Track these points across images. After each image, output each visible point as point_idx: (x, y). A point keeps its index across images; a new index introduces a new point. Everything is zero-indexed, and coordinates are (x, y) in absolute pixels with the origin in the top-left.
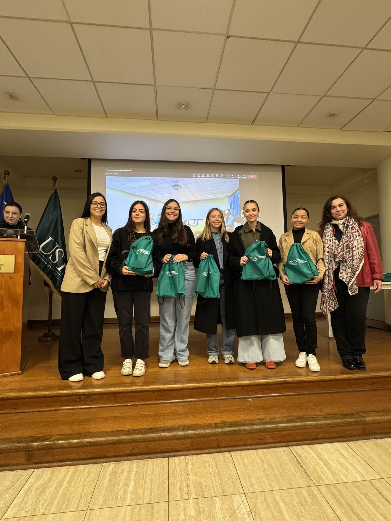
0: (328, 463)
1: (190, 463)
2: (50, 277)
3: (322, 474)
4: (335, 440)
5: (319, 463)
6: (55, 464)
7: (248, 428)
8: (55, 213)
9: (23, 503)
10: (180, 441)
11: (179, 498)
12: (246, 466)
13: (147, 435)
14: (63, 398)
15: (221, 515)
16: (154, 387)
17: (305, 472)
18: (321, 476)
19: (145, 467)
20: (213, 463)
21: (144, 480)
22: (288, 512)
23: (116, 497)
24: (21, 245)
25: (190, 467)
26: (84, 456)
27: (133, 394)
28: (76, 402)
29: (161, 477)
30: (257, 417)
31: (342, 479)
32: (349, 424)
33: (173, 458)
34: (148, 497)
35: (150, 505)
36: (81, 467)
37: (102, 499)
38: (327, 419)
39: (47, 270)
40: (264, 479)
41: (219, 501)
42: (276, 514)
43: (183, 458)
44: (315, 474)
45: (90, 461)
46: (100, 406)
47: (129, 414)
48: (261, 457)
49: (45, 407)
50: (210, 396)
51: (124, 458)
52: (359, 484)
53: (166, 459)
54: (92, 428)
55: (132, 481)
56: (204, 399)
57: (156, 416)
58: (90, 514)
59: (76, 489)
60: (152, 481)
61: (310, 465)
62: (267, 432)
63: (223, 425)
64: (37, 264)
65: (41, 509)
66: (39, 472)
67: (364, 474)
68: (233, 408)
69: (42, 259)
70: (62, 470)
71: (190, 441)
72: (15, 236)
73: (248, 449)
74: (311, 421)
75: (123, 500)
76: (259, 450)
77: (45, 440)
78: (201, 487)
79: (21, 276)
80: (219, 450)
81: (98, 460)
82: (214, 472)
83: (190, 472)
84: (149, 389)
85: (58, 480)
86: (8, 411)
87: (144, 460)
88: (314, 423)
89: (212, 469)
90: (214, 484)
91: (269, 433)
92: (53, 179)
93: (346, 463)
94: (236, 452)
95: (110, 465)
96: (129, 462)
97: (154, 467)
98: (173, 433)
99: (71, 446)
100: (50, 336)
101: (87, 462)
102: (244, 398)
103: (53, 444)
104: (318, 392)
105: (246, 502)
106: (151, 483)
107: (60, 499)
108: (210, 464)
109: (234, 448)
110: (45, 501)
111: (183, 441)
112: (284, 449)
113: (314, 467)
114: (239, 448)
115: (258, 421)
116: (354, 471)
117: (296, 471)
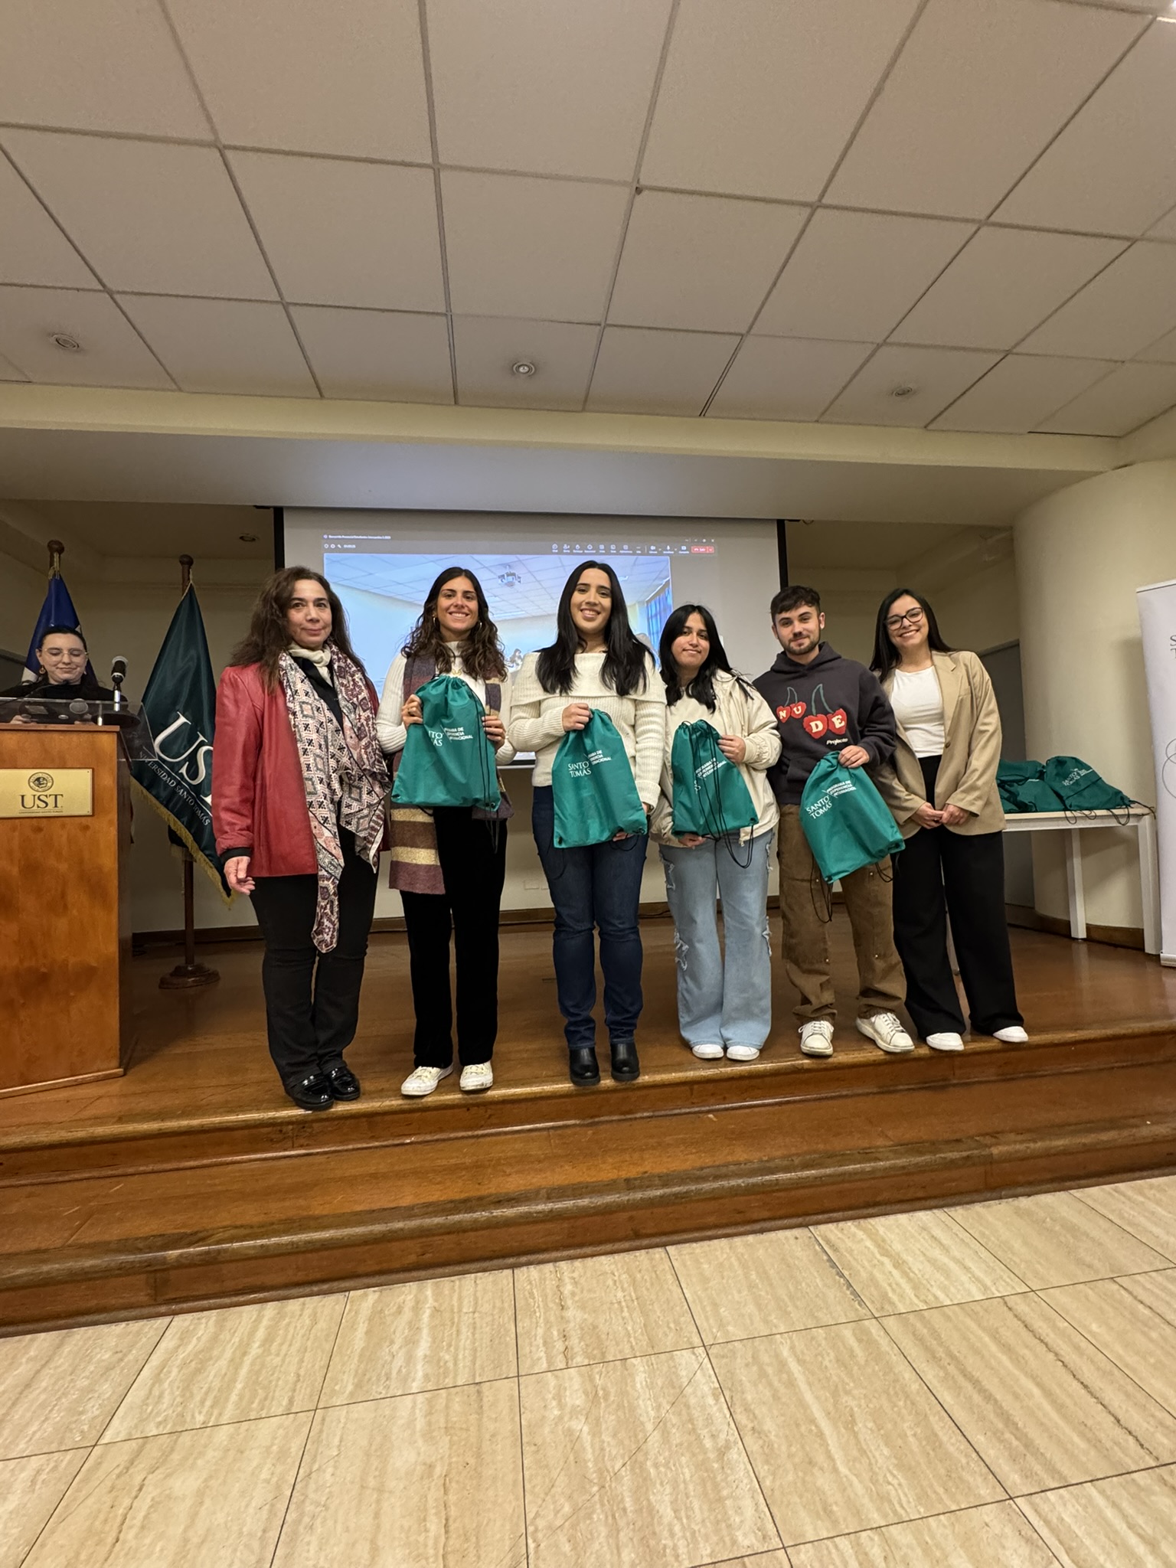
0: (904, 1262)
1: (567, 1280)
2: (185, 819)
3: (888, 1289)
4: (917, 1204)
5: (882, 1264)
6: (227, 1300)
7: (706, 1186)
8: (193, 652)
9: (150, 1401)
10: (541, 1227)
11: (544, 1366)
12: (705, 1280)
13: (457, 1217)
14: (237, 1134)
15: (649, 1402)
17: (850, 1286)
18: (886, 1294)
19: (456, 1297)
20: (625, 1276)
21: (454, 1328)
22: (810, 1384)
23: (386, 1374)
24: (108, 742)
25: (568, 1288)
26: (301, 1276)
27: (417, 1115)
28: (272, 1140)
29: (496, 1317)
30: (730, 1159)
31: (936, 1298)
32: (952, 1164)
33: (524, 1269)
34: (467, 1370)
35: (473, 1389)
36: (293, 1305)
37: (351, 1381)
38: (898, 1154)
39: (177, 803)
40: (751, 1308)
41: (642, 1369)
42: (782, 1390)
43: (550, 1266)
44: (872, 1289)
45: (315, 1289)
46: (333, 1149)
47: (409, 1166)
48: (742, 1255)
49: (191, 1158)
51: (401, 1276)
52: (977, 1307)
53: (508, 1272)
54: (318, 1207)
55: (425, 1332)
57: (478, 1168)
58: (323, 1419)
59: (283, 1361)
60: (475, 1328)
61: (859, 1267)
62: (757, 1193)
63: (647, 1181)
64: (148, 788)
65: (197, 1415)
66: (187, 1324)
67: (988, 1283)
68: (668, 1139)
69: (163, 776)
70: (244, 1314)
71: (566, 1225)
72: (89, 716)
73: (710, 1238)
74: (860, 1163)
75: (405, 1380)
76: (737, 1240)
77: (197, 1242)
78: (598, 1337)
79: (110, 822)
80: (637, 1243)
81: (335, 1285)
82: (628, 1298)
83: (569, 1302)
85: (236, 1340)
86: (95, 1173)
87: (453, 1278)
88: (868, 1166)
89: (623, 1290)
90: (629, 1328)
91: (759, 1197)
92: (182, 563)
93: (946, 1260)
94: (679, 1246)
95: (366, 1295)
96: (413, 1285)
97: (479, 1294)
98: (523, 1209)
99: (266, 1254)
100: (192, 974)
101: (307, 1290)
102: (695, 1113)
103: (219, 1251)
105: (709, 1366)
106: (473, 1334)
107: (244, 1388)
108: (616, 1278)
109: (676, 1238)
110: (207, 1393)
111: (549, 1226)
112: (796, 1232)
113: (871, 1274)
114: (686, 1236)
115: (732, 1168)
116: (964, 1278)
117: (825, 1285)
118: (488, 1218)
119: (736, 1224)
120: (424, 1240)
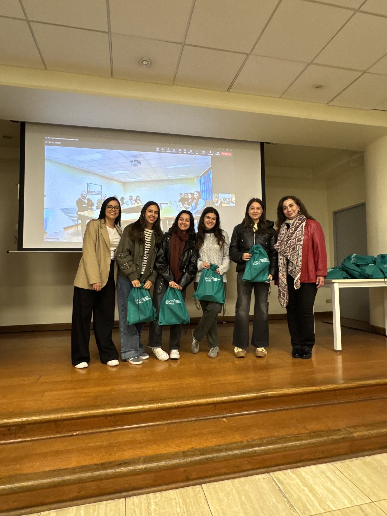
0: (314, 489)
1: (152, 503)
3: (307, 503)
4: (320, 461)
5: (304, 490)
7: (222, 454)
10: (140, 477)
12: (220, 501)
13: (98, 473)
16: (108, 410)
17: (289, 502)
18: (306, 505)
20: (181, 500)
25: (153, 507)
26: (16, 505)
27: (81, 420)
30: (233, 440)
31: (329, 506)
32: (335, 442)
33: (131, 498)
38: (311, 437)
43: (144, 496)
44: (299, 503)
46: (37, 438)
47: (75, 447)
48: (238, 487)
50: (176, 418)
51: (68, 503)
52: (347, 510)
53: (123, 500)
54: (26, 468)
56: (169, 422)
57: (110, 447)
61: (293, 492)
62: (245, 457)
63: (193, 452)
67: (353, 499)
68: (204, 431)
71: (152, 475)
73: (223, 480)
74: (294, 442)
80: (187, 483)
81: (33, 509)
82: (182, 511)
84: (100, 414)
87: (95, 504)
88: (298, 443)
89: (180, 508)
91: (247, 459)
93: (333, 488)
94: (208, 484)
95: (50, 514)
96: (74, 508)
97: (108, 512)
98: (132, 468)
102: (217, 418)
104: (301, 406)
108: (177, 501)
109: (206, 480)
111: (144, 476)
112: (264, 476)
113: (299, 495)
114: (211, 479)
115: (234, 445)
116: (342, 497)
117: (277, 502)
118: (114, 473)
119: (235, 472)
120: (80, 485)
